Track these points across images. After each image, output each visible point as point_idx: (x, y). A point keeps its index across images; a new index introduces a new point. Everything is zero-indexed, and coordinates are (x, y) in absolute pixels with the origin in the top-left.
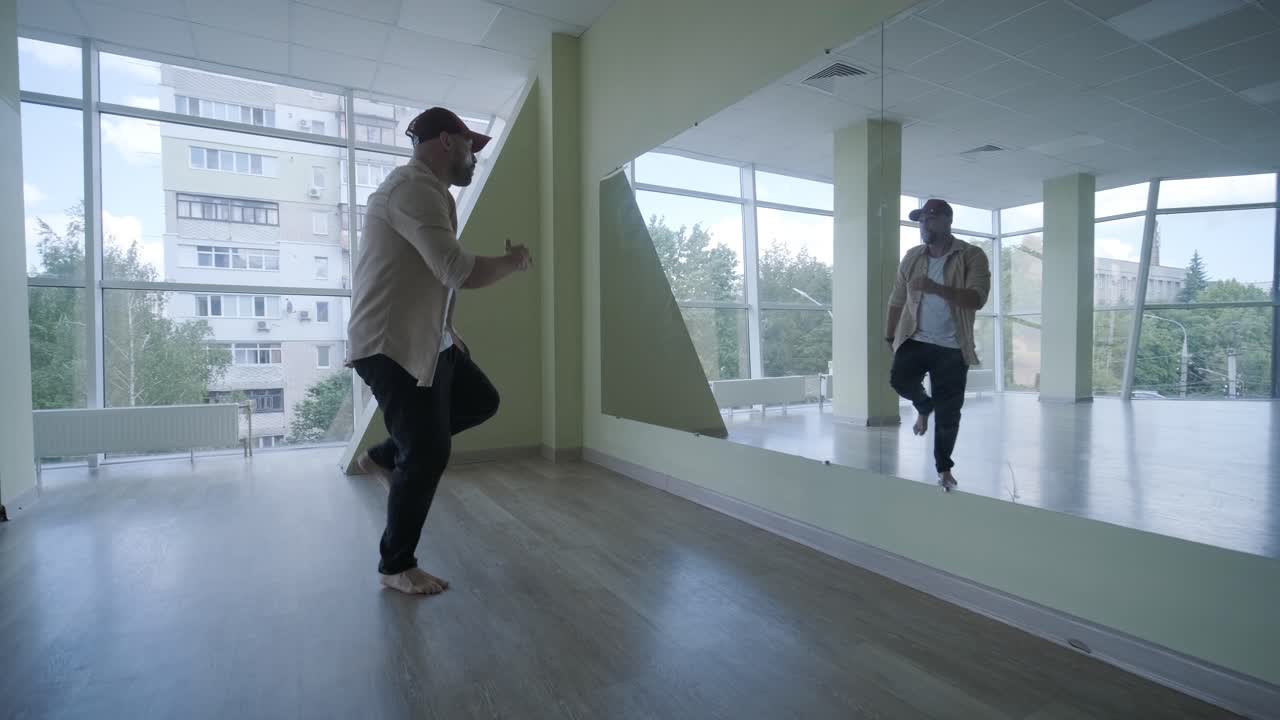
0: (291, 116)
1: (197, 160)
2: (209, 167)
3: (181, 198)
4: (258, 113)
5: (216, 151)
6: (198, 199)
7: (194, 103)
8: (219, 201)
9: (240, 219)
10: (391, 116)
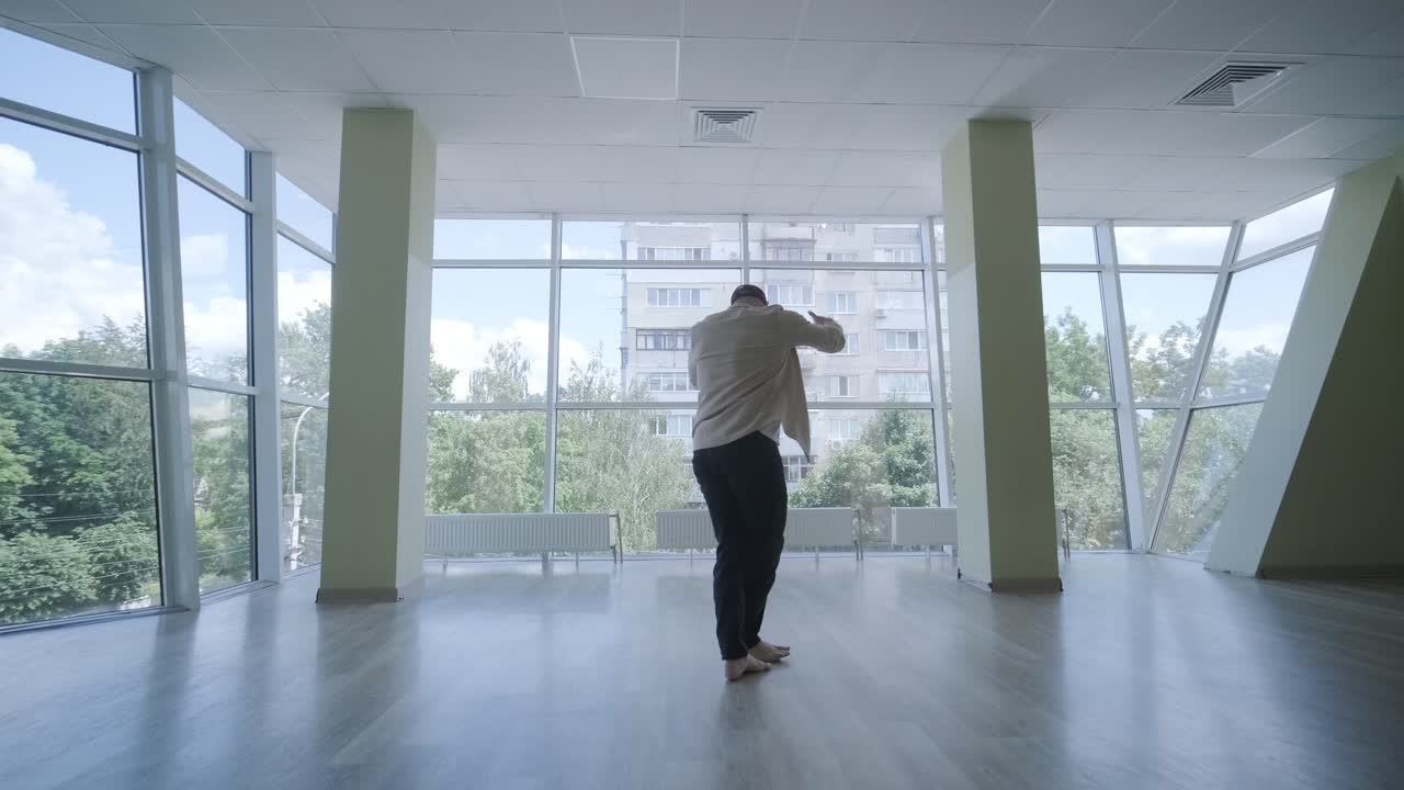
0: (723, 250)
1: (651, 300)
2: (660, 304)
3: (639, 333)
4: (697, 252)
5: (666, 290)
6: (651, 333)
7: (651, 251)
8: (665, 333)
9: (682, 347)
10: (809, 236)
